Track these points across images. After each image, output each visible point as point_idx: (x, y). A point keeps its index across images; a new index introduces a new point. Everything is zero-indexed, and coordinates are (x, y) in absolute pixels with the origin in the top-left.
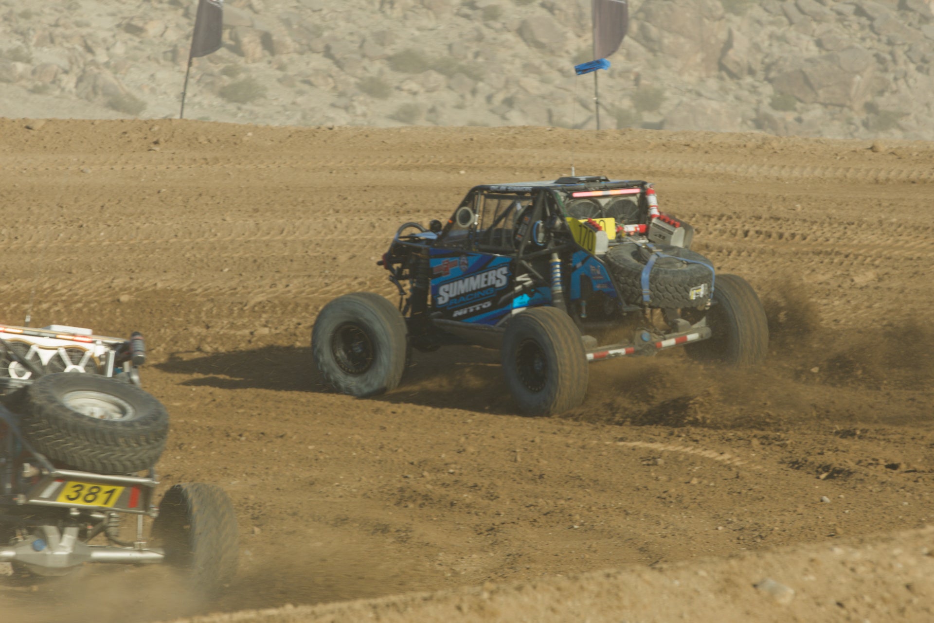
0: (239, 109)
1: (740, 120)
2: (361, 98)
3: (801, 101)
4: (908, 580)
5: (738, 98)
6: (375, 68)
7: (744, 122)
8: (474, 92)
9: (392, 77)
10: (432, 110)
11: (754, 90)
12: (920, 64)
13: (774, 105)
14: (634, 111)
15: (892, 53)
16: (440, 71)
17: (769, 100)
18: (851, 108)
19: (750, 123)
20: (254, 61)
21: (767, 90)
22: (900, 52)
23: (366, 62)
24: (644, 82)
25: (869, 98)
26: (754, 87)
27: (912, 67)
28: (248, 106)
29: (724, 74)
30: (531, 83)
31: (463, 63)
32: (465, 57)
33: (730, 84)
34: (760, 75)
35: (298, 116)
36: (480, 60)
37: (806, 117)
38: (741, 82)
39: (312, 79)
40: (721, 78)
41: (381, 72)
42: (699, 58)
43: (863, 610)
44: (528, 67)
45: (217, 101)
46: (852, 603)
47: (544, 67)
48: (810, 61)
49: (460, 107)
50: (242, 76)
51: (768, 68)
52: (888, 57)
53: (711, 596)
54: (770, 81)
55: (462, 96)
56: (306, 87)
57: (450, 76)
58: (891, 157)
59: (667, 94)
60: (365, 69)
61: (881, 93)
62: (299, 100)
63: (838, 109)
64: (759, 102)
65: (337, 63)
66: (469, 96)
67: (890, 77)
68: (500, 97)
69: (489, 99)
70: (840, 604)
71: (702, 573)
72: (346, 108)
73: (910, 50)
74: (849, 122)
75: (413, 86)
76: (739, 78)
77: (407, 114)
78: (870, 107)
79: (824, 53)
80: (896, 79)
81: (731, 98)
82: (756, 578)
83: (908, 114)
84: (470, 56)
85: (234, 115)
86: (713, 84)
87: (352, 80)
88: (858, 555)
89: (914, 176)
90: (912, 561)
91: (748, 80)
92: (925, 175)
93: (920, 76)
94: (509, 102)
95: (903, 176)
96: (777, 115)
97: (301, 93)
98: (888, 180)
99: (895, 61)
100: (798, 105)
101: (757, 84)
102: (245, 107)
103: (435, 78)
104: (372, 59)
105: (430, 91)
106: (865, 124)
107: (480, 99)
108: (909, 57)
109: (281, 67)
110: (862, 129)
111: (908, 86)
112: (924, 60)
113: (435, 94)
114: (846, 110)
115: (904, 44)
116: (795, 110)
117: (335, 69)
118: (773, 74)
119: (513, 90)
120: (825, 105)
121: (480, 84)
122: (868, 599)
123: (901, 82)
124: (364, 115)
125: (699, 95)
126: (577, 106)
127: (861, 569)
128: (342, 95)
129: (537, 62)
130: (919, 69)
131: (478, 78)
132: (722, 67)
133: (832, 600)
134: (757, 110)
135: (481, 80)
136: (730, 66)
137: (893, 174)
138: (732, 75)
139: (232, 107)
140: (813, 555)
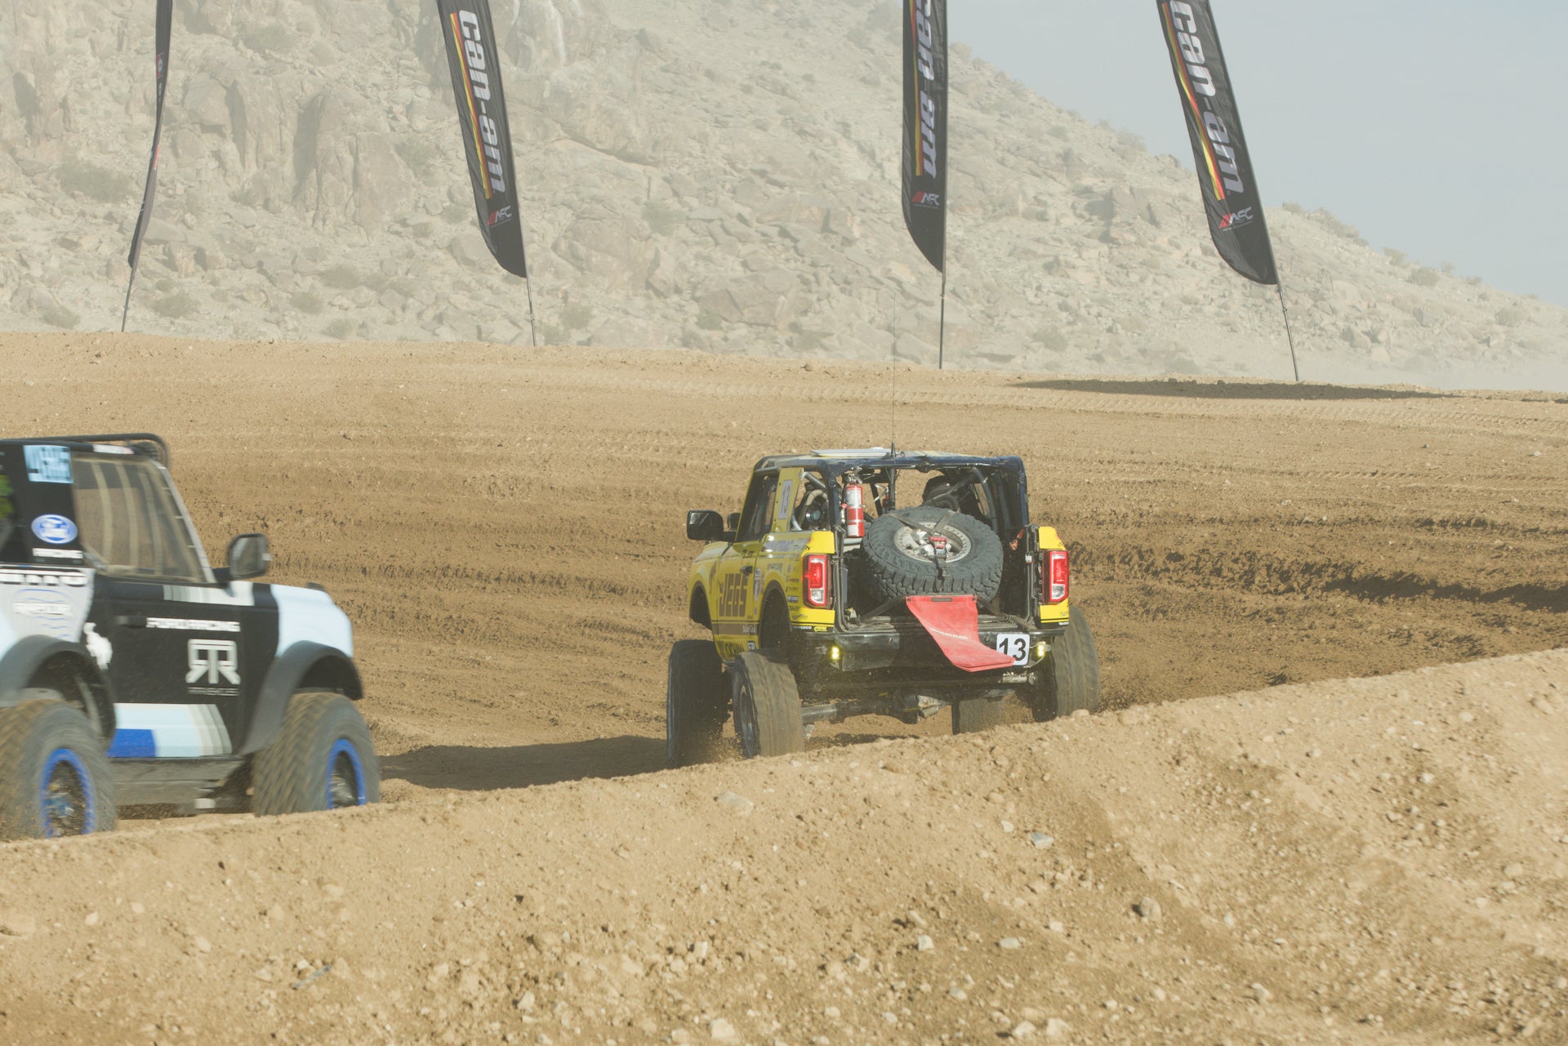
0: (172, 323)
1: (666, 338)
2: (293, 313)
3: (726, 320)
4: (865, 793)
5: (664, 316)
6: (306, 284)
7: (670, 340)
8: (404, 308)
9: (324, 292)
10: (363, 326)
11: (680, 308)
12: (843, 285)
13: (701, 324)
14: (561, 328)
15: (815, 275)
16: (371, 287)
17: (695, 319)
18: (775, 328)
19: (676, 340)
20: (187, 276)
21: (694, 309)
22: (824, 274)
23: (298, 278)
24: (571, 299)
25: (793, 318)
26: (681, 306)
27: (835, 288)
28: (181, 320)
29: (651, 292)
30: (461, 299)
31: (394, 279)
32: (396, 273)
33: (657, 302)
34: (687, 294)
35: (230, 330)
36: (411, 276)
37: (731, 336)
38: (668, 300)
39: (245, 294)
40: (649, 297)
41: (313, 287)
42: (626, 276)
43: (821, 823)
44: (459, 285)
45: (150, 315)
46: (811, 816)
47: (473, 284)
48: (735, 280)
49: (390, 322)
50: (175, 291)
51: (695, 287)
52: (812, 278)
53: (673, 808)
54: (697, 300)
55: (393, 312)
56: (240, 302)
57: (381, 292)
58: (824, 376)
59: (595, 312)
60: (297, 284)
61: (805, 313)
62: (231, 314)
63: (762, 329)
64: (685, 321)
65: (270, 279)
66: (399, 312)
67: (814, 297)
68: (429, 314)
69: (420, 315)
70: (799, 817)
71: (663, 785)
72: (278, 323)
73: (833, 271)
74: (773, 340)
75: (345, 302)
76: (665, 297)
77: (338, 330)
78: (794, 327)
79: (749, 273)
80: (819, 300)
81: (657, 316)
82: (717, 791)
83: (831, 334)
84: (401, 272)
85: (168, 329)
86: (640, 302)
87: (284, 295)
88: (815, 768)
89: (847, 395)
90: (869, 775)
91: (676, 298)
92: (858, 394)
93: (843, 297)
94: (440, 318)
95: (837, 395)
96: (704, 333)
97: (233, 307)
98: (821, 398)
99: (818, 282)
100: (724, 324)
101: (683, 303)
102: (177, 321)
103: (367, 294)
104: (303, 275)
105: (360, 306)
106: (789, 343)
107: (411, 315)
108: (832, 278)
109: (214, 282)
110: (786, 348)
111: (832, 307)
112: (847, 282)
113: (366, 309)
114: (770, 329)
115: (827, 266)
116: (721, 328)
117: (267, 284)
118: (698, 294)
119: (443, 307)
120: (750, 325)
121: (411, 300)
122: (825, 811)
123: (825, 302)
124: (296, 330)
125: (626, 313)
126: (506, 322)
127: (819, 782)
128: (274, 309)
129: (467, 279)
130: (843, 291)
131: (408, 295)
132: (649, 286)
133: (792, 813)
134: (683, 329)
135: (412, 296)
136: (656, 285)
137: (826, 392)
138: (658, 293)
139: (165, 321)
140: (772, 768)
